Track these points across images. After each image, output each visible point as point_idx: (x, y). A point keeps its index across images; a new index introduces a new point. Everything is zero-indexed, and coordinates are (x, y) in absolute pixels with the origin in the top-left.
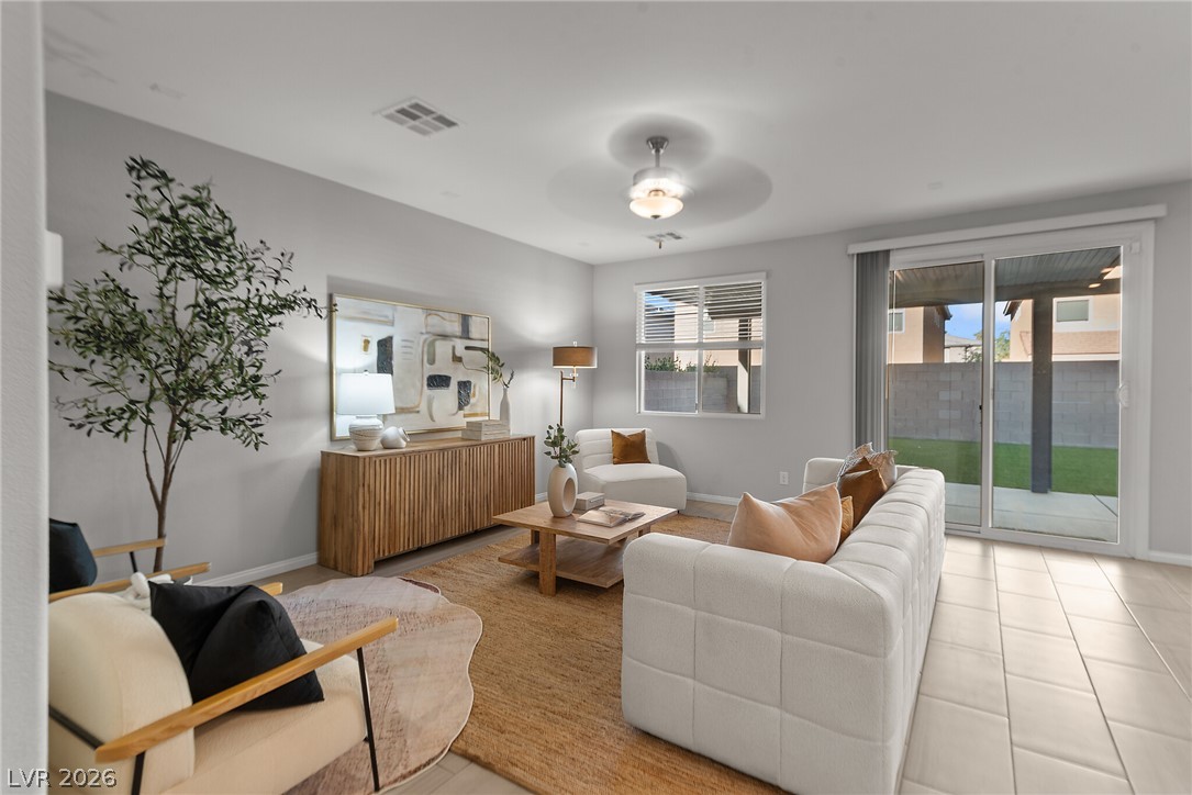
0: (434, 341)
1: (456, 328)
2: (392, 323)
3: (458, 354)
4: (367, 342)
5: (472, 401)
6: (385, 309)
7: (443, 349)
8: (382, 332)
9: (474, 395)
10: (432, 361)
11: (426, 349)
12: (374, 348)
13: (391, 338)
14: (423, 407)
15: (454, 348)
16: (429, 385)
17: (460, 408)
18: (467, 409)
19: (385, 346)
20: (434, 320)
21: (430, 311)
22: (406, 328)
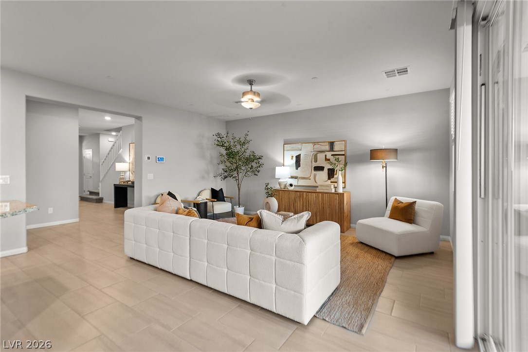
0: (317, 154)
1: (327, 148)
2: (301, 150)
3: (328, 158)
4: (292, 157)
5: (335, 176)
6: (299, 146)
7: (321, 157)
8: (297, 153)
9: (336, 174)
10: (316, 161)
11: (313, 157)
12: (294, 159)
13: (300, 155)
14: (312, 177)
15: (326, 155)
16: (314, 170)
17: (329, 178)
18: (332, 180)
19: (298, 158)
20: (317, 146)
21: (315, 143)
22: (306, 151)
